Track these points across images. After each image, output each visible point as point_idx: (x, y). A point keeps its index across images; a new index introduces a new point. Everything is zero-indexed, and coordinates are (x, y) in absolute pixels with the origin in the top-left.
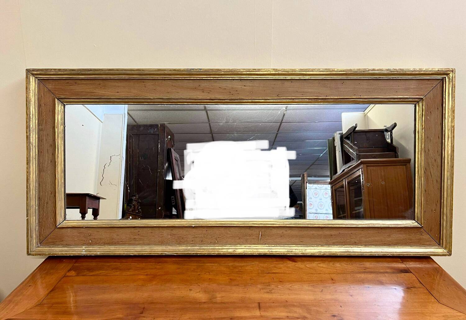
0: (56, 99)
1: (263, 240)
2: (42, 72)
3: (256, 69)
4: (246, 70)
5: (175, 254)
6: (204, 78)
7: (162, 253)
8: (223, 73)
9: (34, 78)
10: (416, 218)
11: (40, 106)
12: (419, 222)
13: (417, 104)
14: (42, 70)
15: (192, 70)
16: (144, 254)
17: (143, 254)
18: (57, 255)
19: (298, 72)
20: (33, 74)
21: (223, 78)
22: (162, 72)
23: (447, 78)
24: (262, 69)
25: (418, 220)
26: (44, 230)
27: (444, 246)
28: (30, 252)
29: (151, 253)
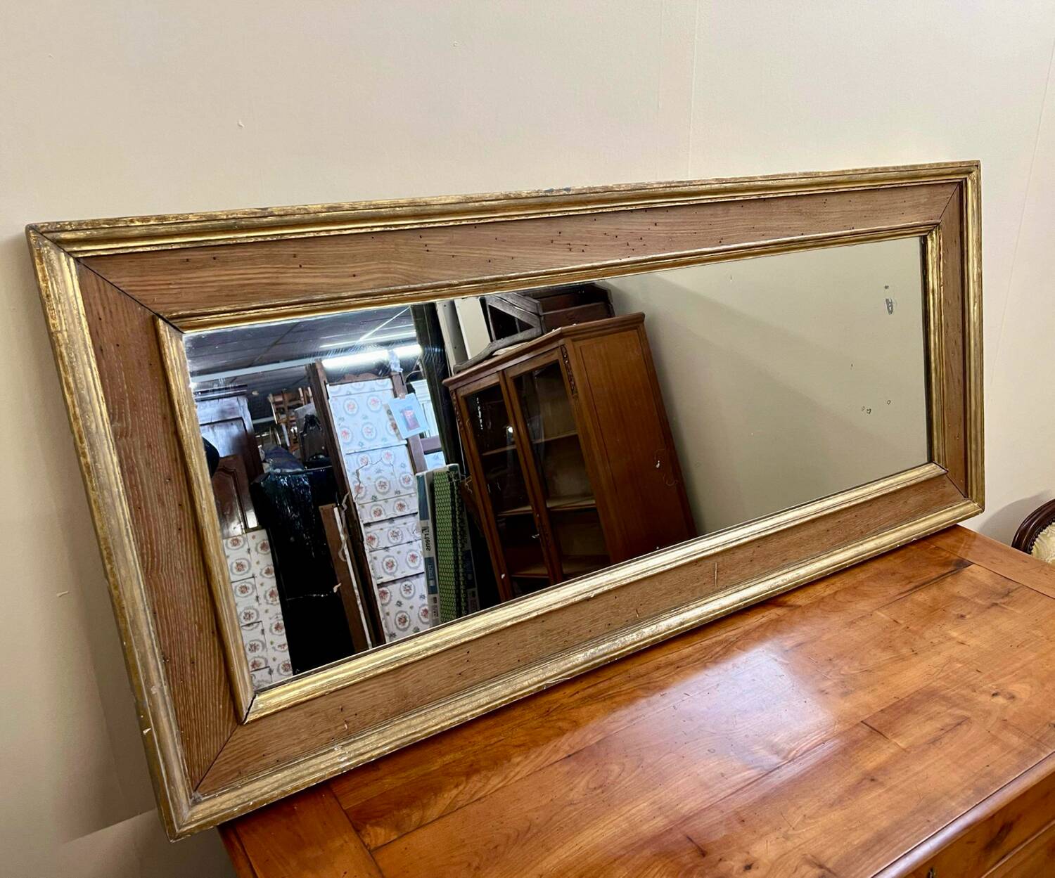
0: (161, 322)
1: (722, 580)
2: (95, 232)
3: (683, 182)
4: (665, 185)
5: (567, 676)
6: (571, 214)
7: (539, 688)
8: (616, 195)
9: (63, 254)
10: (936, 459)
11: (99, 352)
12: (941, 464)
13: (928, 237)
14: (94, 225)
15: (549, 194)
16: (500, 704)
17: (497, 705)
18: (270, 802)
19: (759, 183)
20: (59, 244)
21: (614, 209)
22: (477, 204)
23: (968, 179)
24: (695, 181)
25: (939, 461)
26: (198, 746)
27: (974, 497)
28: (177, 830)
29: (515, 697)
